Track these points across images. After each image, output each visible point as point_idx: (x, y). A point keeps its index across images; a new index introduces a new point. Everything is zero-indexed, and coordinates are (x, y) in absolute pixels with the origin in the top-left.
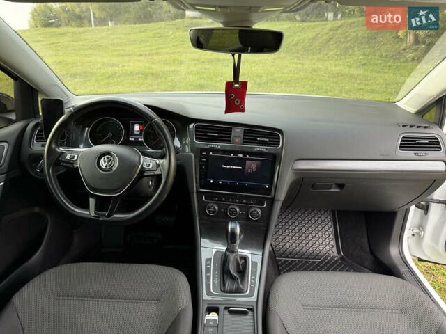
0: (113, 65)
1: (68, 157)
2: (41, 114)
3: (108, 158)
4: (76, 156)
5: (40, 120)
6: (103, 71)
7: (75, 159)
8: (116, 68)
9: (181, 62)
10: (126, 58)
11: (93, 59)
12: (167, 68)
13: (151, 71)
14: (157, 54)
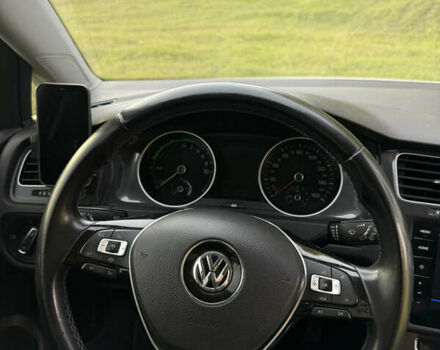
0: (129, 42)
1: (103, 247)
2: (35, 117)
3: (214, 259)
4: (124, 244)
5: (32, 135)
6: (116, 50)
7: (121, 252)
8: (134, 47)
9: (221, 40)
10: (145, 34)
11: (103, 34)
12: (202, 47)
13: (181, 51)
14: (186, 29)
